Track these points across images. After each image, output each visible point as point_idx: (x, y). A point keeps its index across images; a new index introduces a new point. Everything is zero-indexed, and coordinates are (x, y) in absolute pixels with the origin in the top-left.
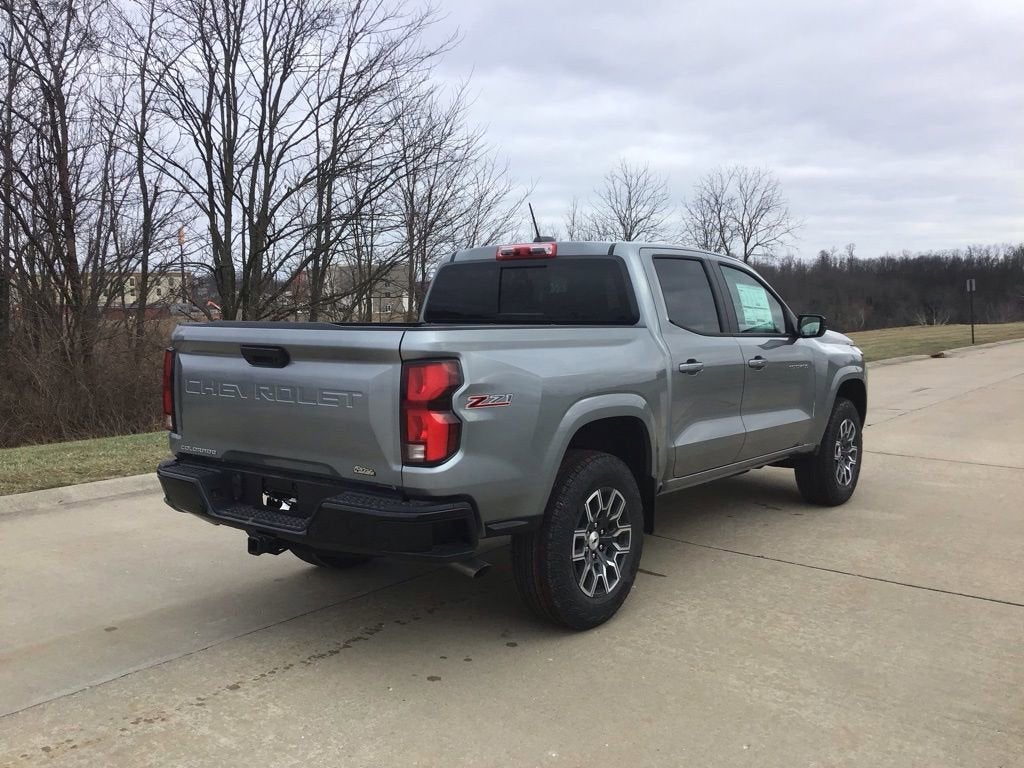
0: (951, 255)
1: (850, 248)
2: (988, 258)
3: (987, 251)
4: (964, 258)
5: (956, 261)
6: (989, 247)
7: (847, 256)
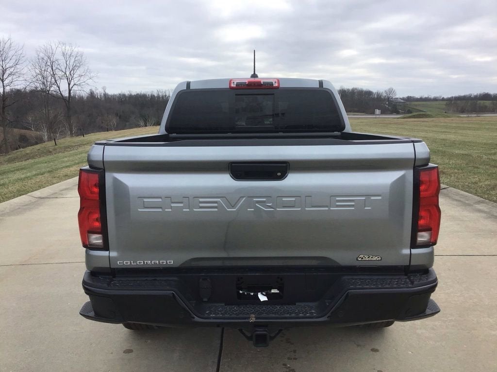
0: (150, 94)
1: (104, 88)
2: (166, 96)
3: (165, 93)
4: (156, 95)
5: (153, 97)
6: (166, 91)
7: (103, 92)
